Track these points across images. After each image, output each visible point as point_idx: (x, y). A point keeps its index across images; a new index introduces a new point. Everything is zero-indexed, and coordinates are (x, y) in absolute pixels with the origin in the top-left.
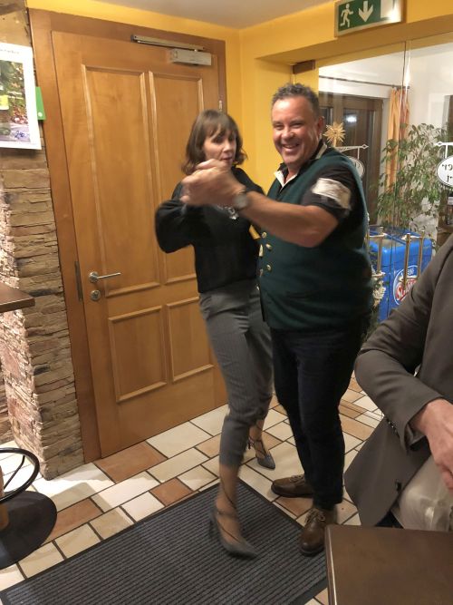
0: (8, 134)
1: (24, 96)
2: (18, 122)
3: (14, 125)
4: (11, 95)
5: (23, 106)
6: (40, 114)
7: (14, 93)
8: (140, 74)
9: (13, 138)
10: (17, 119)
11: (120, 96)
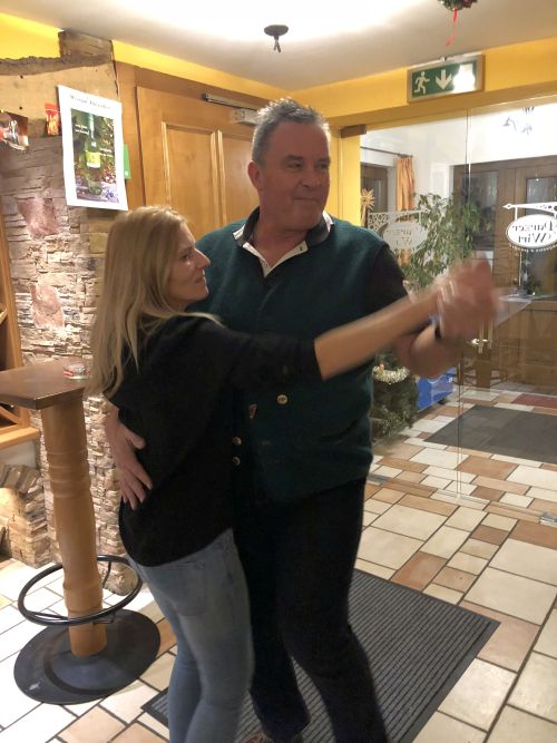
0: (100, 194)
1: (113, 154)
2: (108, 181)
3: (105, 184)
4: (102, 152)
5: (112, 165)
6: (127, 174)
7: (105, 150)
8: (210, 133)
9: (103, 198)
10: (107, 178)
11: (193, 156)
